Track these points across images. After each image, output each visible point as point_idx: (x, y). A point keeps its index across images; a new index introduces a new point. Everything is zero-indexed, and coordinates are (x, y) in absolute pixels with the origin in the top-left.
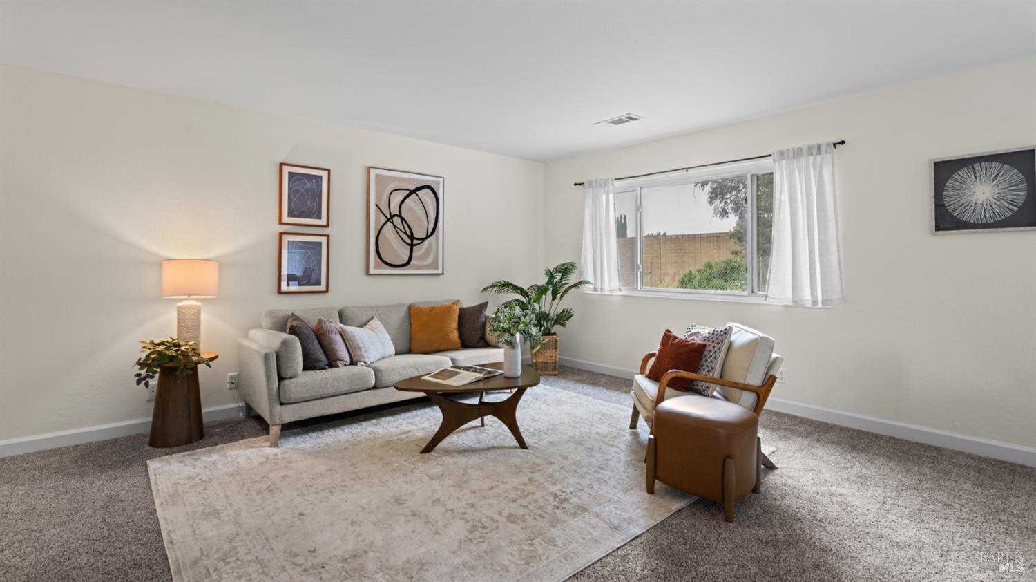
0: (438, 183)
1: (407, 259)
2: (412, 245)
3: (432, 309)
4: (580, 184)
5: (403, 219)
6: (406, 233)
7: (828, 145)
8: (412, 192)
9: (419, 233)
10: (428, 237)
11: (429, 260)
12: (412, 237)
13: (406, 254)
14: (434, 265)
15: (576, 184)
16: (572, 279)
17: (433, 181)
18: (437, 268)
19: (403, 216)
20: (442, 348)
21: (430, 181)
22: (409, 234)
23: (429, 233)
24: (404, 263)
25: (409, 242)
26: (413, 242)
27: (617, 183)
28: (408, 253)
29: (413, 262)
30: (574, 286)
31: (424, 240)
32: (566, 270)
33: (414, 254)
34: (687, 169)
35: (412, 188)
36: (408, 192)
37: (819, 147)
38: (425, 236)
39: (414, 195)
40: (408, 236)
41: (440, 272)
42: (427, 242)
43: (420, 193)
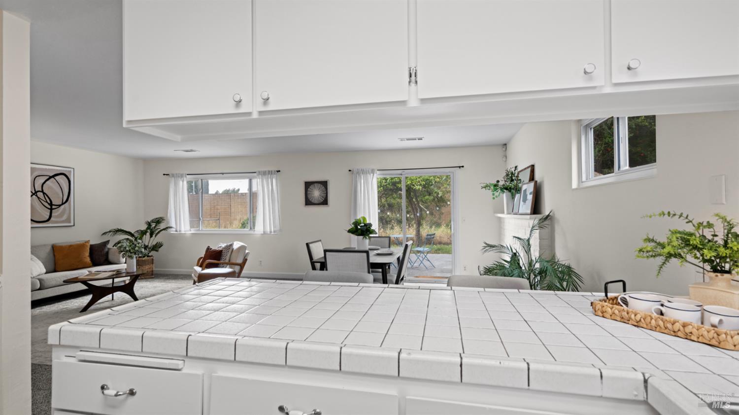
0: (70, 171)
1: (48, 217)
2: (51, 209)
3: (71, 246)
4: (167, 175)
5: (44, 193)
6: (47, 202)
7: (274, 171)
8: (50, 177)
9: (56, 201)
10: (63, 204)
11: (65, 217)
12: (51, 204)
13: (47, 215)
14: (68, 220)
15: (164, 175)
16: (162, 226)
17: (66, 171)
18: (70, 222)
19: (44, 191)
20: (79, 267)
21: (64, 170)
22: (49, 202)
23: (64, 201)
24: (46, 219)
25: (49, 207)
26: (51, 207)
27: (188, 176)
28: (49, 214)
29: (52, 219)
30: (164, 229)
31: (60, 206)
32: (158, 221)
33: (53, 215)
34: (223, 174)
35: (51, 174)
36: (48, 177)
37: (272, 171)
38: (61, 203)
39: (53, 179)
40: (48, 204)
41: (72, 224)
42: (62, 207)
43: (57, 178)
